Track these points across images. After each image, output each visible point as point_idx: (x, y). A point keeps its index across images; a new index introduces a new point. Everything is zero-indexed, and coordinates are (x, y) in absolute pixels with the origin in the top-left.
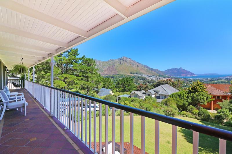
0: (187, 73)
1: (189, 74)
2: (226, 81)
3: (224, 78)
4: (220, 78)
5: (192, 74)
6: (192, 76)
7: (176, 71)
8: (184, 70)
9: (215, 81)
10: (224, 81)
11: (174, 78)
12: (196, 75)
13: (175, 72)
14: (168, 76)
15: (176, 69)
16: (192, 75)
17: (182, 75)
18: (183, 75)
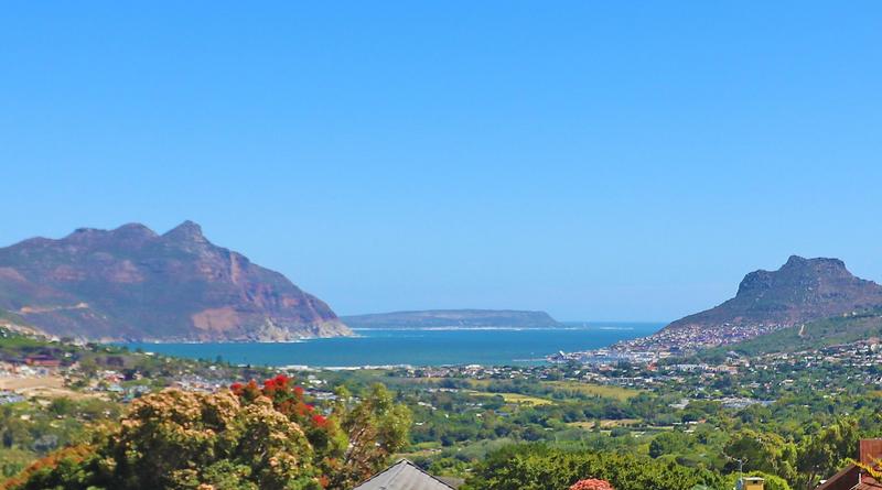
0: (258, 301)
1: (275, 310)
2: (622, 396)
3: (604, 366)
4: (571, 365)
5: (309, 309)
6: (304, 337)
7: (126, 272)
8: (225, 253)
9: (529, 392)
10: (607, 392)
11: (114, 361)
12: (349, 322)
13: (122, 277)
14: (35, 334)
15: (129, 239)
16: (307, 319)
17: (200, 321)
18: (215, 322)
